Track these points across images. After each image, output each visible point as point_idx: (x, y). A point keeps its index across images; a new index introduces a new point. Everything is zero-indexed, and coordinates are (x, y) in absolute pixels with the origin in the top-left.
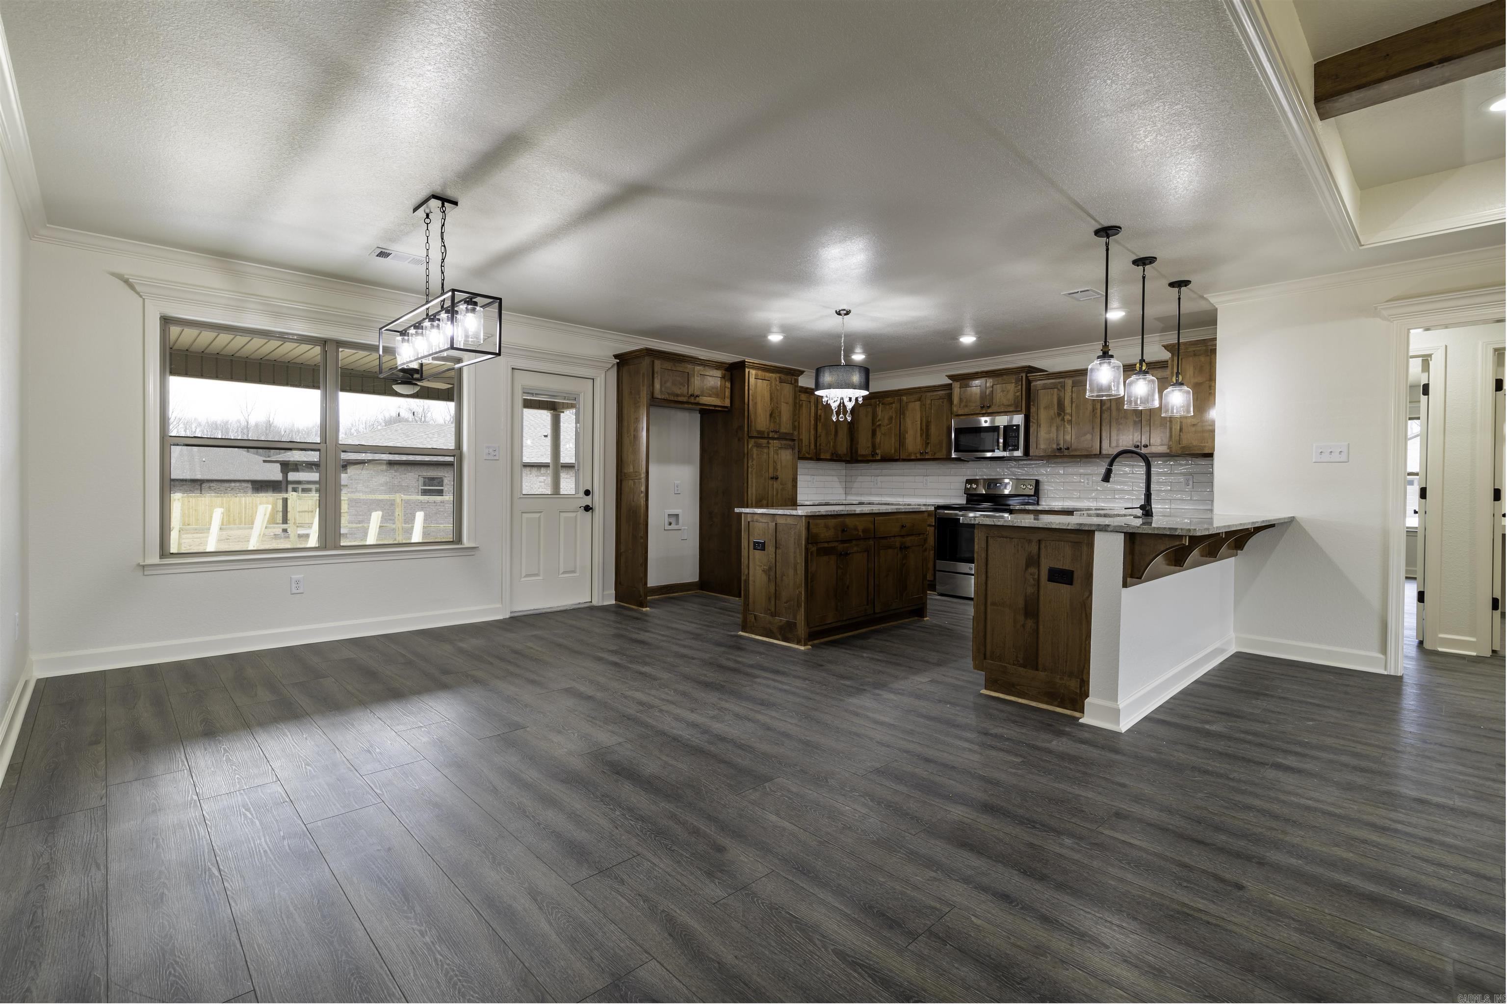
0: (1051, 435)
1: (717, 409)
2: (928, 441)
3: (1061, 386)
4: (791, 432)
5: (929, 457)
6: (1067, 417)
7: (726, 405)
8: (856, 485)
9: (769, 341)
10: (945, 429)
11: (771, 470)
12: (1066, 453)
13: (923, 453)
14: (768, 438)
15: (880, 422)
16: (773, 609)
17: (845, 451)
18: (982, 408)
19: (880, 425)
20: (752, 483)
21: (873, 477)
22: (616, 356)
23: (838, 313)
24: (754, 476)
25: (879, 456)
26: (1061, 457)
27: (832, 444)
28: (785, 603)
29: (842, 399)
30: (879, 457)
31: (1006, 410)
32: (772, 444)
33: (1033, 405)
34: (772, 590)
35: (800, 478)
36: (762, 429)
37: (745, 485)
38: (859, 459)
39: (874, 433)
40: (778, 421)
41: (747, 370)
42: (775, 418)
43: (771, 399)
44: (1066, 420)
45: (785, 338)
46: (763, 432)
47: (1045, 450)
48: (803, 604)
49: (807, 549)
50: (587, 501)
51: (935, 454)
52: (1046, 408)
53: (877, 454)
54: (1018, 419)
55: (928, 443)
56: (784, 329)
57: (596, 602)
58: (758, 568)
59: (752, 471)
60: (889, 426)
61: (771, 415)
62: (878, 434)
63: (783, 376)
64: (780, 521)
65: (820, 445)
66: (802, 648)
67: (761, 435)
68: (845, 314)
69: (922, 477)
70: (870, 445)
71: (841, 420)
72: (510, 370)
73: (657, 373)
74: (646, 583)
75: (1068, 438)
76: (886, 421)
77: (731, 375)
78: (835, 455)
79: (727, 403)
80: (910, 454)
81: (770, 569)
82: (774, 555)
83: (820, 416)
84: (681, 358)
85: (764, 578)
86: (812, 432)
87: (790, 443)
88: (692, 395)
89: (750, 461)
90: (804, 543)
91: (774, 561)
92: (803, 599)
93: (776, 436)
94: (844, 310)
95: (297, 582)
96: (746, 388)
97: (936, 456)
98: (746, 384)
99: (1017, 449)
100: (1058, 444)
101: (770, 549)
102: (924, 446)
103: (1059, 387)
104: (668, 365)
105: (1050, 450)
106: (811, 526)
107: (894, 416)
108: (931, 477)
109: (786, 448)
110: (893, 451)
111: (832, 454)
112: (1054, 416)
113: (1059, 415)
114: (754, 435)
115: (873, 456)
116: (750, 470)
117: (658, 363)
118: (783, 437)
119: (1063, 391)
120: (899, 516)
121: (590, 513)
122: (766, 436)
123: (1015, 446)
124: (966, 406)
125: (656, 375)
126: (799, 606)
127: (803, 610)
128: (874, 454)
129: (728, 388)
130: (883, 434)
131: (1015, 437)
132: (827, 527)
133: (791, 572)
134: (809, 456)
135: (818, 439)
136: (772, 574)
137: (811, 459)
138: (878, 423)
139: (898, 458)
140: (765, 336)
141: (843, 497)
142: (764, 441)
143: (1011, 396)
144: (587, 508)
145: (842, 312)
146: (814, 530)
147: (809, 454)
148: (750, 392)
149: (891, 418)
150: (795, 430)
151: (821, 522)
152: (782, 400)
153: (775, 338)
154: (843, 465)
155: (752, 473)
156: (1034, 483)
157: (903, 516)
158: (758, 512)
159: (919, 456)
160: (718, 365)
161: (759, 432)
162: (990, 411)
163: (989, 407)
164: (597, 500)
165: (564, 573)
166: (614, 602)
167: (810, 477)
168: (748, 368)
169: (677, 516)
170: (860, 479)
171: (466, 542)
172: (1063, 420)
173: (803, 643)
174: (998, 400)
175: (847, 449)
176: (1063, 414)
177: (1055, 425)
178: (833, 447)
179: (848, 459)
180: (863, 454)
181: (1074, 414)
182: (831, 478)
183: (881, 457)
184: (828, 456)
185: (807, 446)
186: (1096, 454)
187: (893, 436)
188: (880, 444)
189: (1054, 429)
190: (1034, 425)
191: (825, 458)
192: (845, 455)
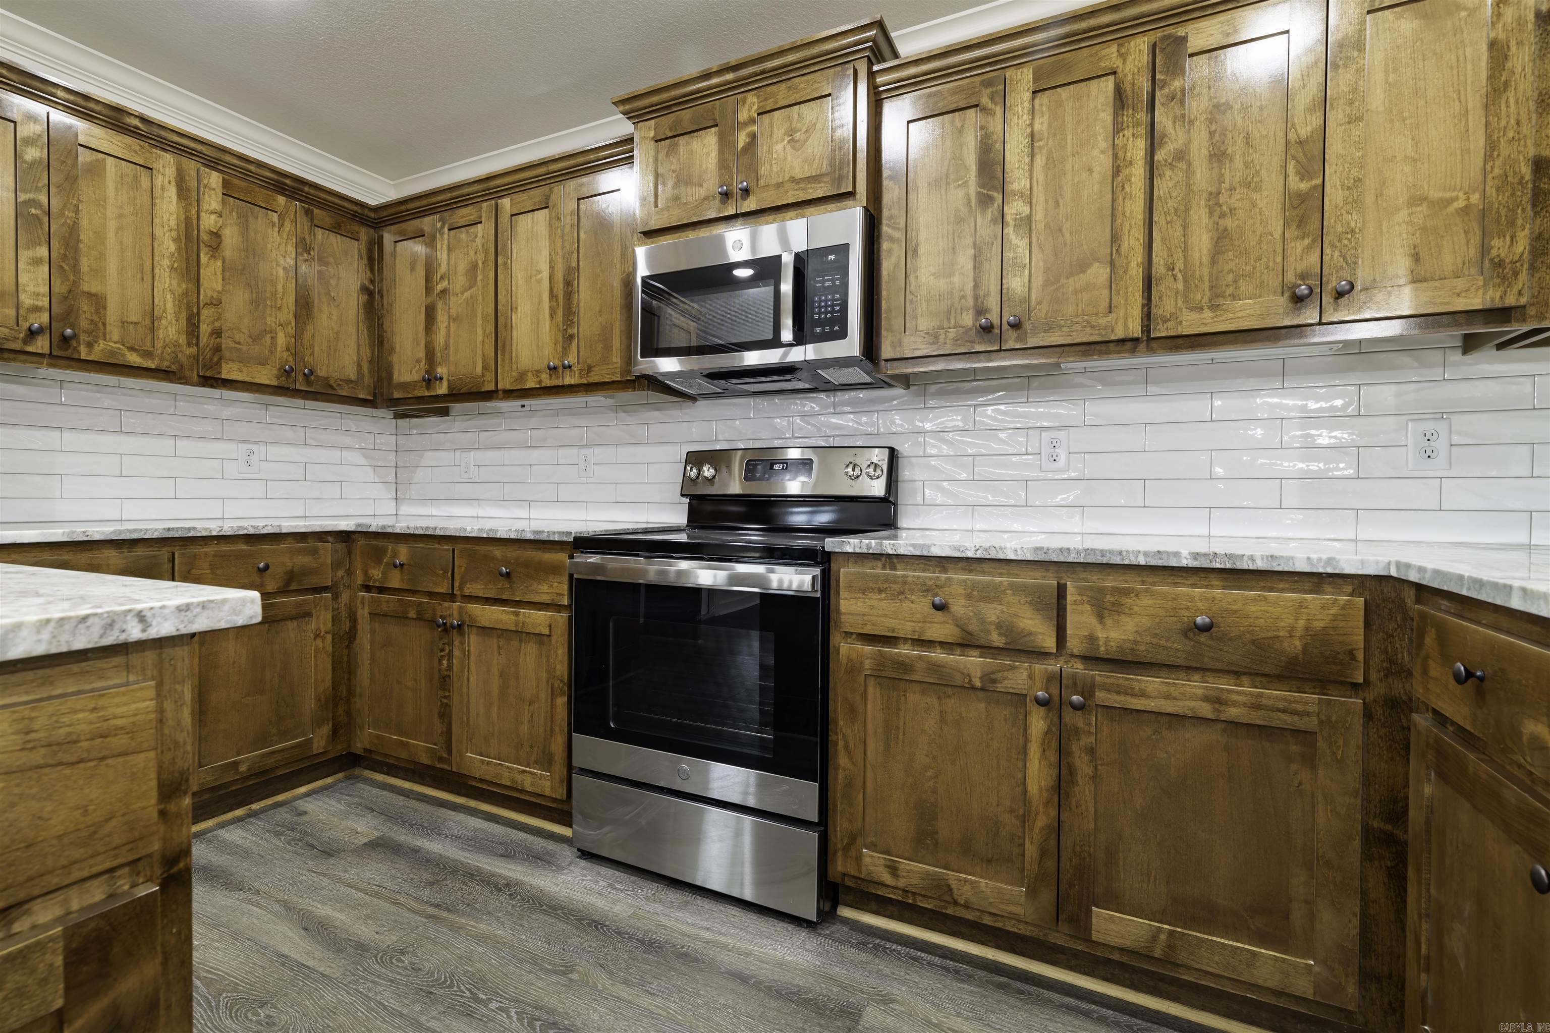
0: (957, 276)
2: (570, 331)
3: (992, 98)
5: (573, 382)
6: (1014, 210)
8: (420, 475)
10: (617, 284)
12: (1011, 339)
13: (555, 368)
15: (445, 284)
17: (351, 371)
18: (726, 195)
19: (444, 292)
21: (458, 453)
25: (445, 384)
27: (281, 339)
31: (804, 197)
33: (890, 177)
38: (402, 399)
39: (430, 317)
44: (1009, 218)
47: (934, 337)
51: (589, 369)
52: (938, 183)
53: (436, 378)
54: (842, 227)
55: (571, 337)
60: (467, 294)
62: (442, 318)
65: (219, 333)
69: (574, 451)
70: (421, 354)
75: (1016, 283)
76: (460, 281)
78: (299, 378)
80: (522, 375)
83: (216, 235)
97: (594, 378)
99: (842, 334)
100: (982, 305)
102: (560, 349)
103: (985, 101)
105: (952, 335)
107: (481, 264)
108: (598, 450)
110: (479, 369)
111: (285, 374)
112: (964, 211)
113: (984, 203)
115: (431, 390)
119: (999, 110)
123: (831, 322)
124: (676, 199)
130: (454, 320)
131: (834, 290)
134: (151, 365)
135: (207, 312)
138: (439, 287)
139: (491, 387)
141: (389, 507)
143: (818, 144)
149: (473, 269)
156: (880, 457)
159: (547, 381)
162: (750, 203)
163: (746, 192)
167: (233, 446)
170: (429, 458)
172: (1000, 219)
174: (776, 168)
175: (359, 367)
176: (998, 197)
177: (969, 241)
178: (288, 350)
179: (361, 396)
180: (408, 380)
181: (1039, 196)
182: (335, 455)
183: (449, 387)
184: (266, 376)
185: (124, 323)
186: (1136, 340)
187: (479, 322)
188: (447, 346)
189: (965, 260)
190: (895, 247)
191: (248, 379)
192: (349, 381)
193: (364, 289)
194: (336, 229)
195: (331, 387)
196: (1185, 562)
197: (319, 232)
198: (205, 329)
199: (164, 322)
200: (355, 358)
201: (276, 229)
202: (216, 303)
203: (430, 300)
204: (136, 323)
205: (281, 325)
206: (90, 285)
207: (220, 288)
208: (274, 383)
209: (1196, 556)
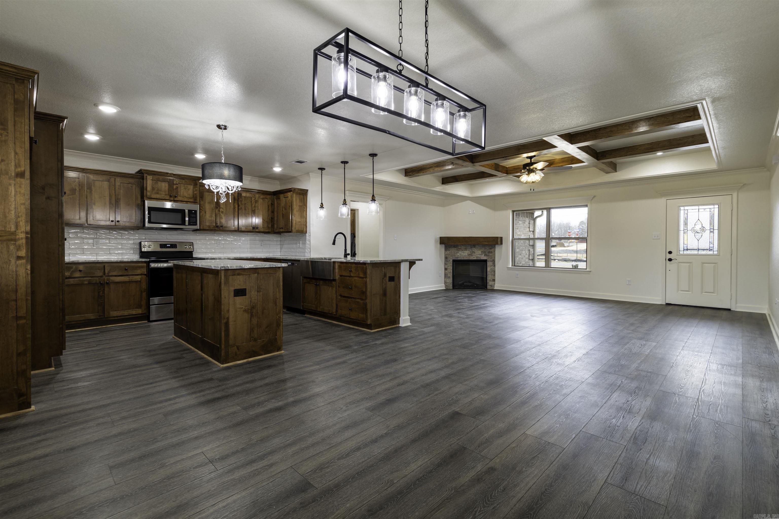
0: (212, 218)
6: (221, 210)
12: (221, 228)
13: (113, 221)
18: (171, 196)
23: (220, 128)
26: (217, 230)
31: (188, 200)
33: (201, 200)
34: (254, 323)
44: (220, 211)
47: (209, 226)
52: (209, 203)
54: (196, 207)
55: (118, 214)
64: (262, 272)
68: (224, 129)
75: (222, 220)
81: (252, 308)
94: (223, 125)
99: (196, 225)
100: (216, 224)
102: (114, 216)
105: (212, 226)
112: (214, 208)
113: (217, 208)
123: (194, 222)
124: (158, 193)
131: (194, 217)
136: (254, 311)
143: (191, 192)
145: (222, 127)
162: (176, 199)
163: (176, 197)
172: (219, 211)
174: (182, 194)
176: (219, 207)
177: (215, 213)
181: (224, 209)
186: (236, 230)
189: (214, 216)
190: (202, 211)
196: (249, 258)
209: (250, 257)
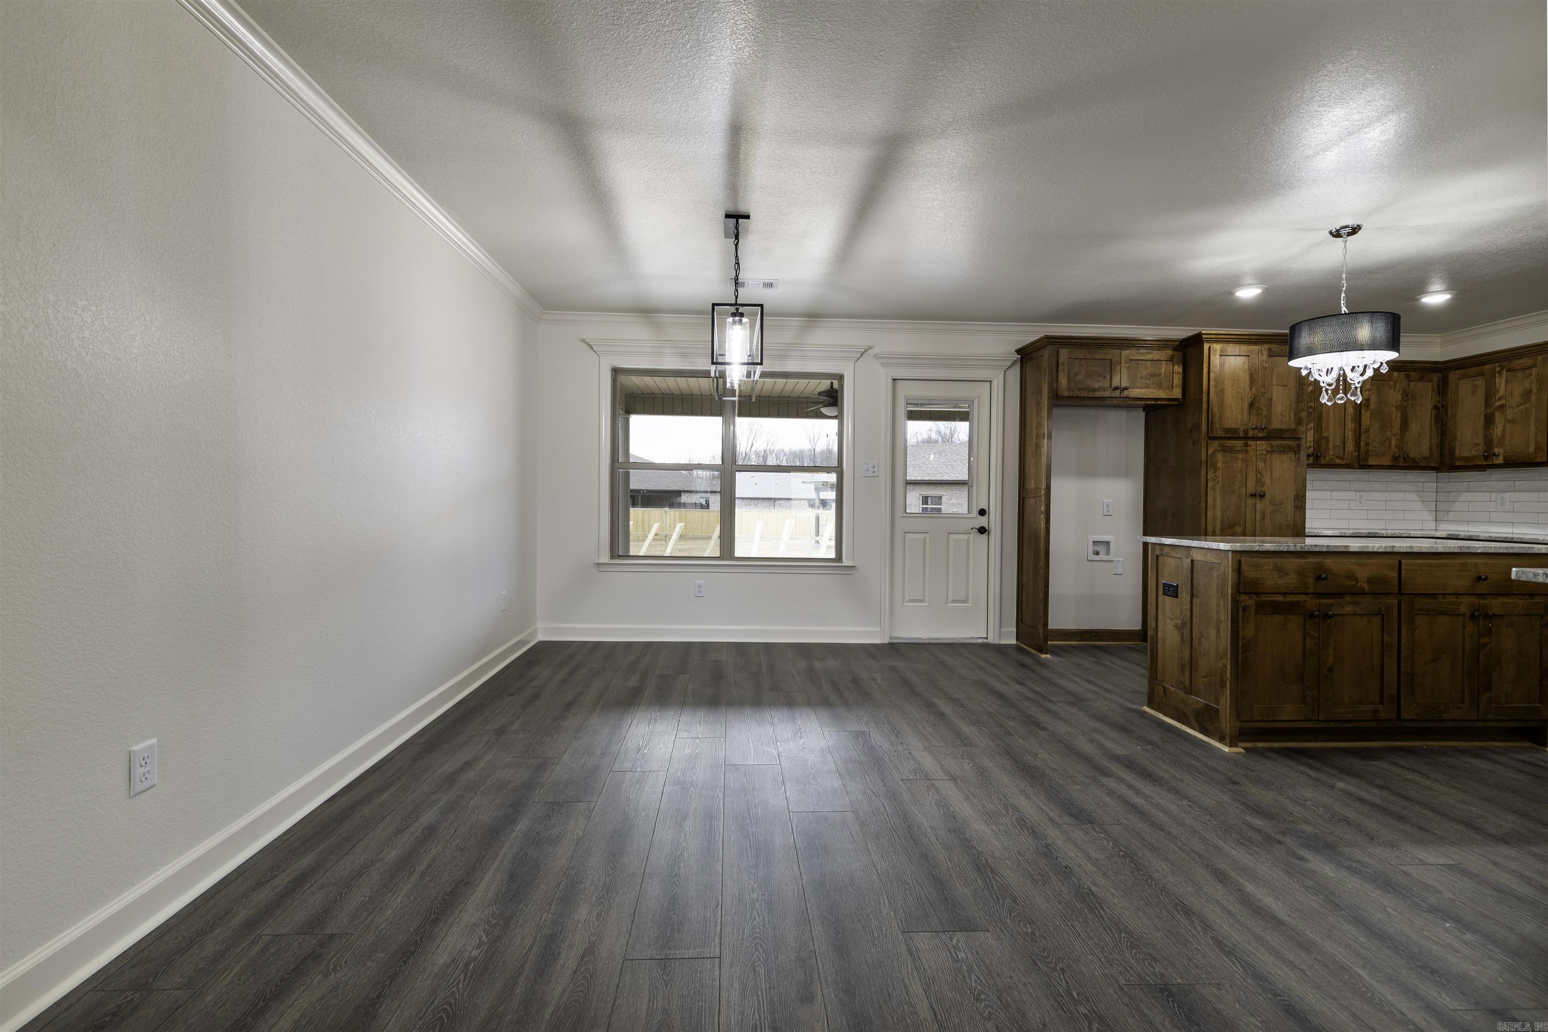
1: (1159, 402)
4: (1293, 427)
7: (1174, 397)
8: (1457, 506)
9: (1236, 300)
11: (1251, 483)
14: (1246, 438)
15: (1502, 402)
16: (1187, 683)
17: (1426, 453)
19: (1501, 406)
20: (1215, 501)
21: (1493, 494)
22: (1018, 351)
23: (1337, 234)
24: (1218, 492)
25: (1501, 457)
27: (1394, 442)
28: (1204, 677)
29: (1341, 369)
30: (1500, 460)
32: (1254, 447)
34: (1186, 654)
35: (1309, 494)
36: (1235, 426)
37: (1203, 504)
38: (1457, 463)
39: (1489, 420)
40: (1265, 413)
41: (1206, 346)
42: (1259, 408)
43: (1252, 381)
45: (1266, 291)
46: (1236, 431)
48: (1228, 684)
49: (1235, 602)
50: (982, 521)
53: (1494, 455)
56: (1262, 277)
57: (991, 640)
58: (1168, 621)
59: (1214, 486)
60: (1523, 407)
61: (1251, 405)
62: (1499, 421)
63: (1274, 347)
64: (1198, 556)
65: (1367, 444)
66: (1226, 749)
67: (1232, 434)
68: (1349, 234)
70: (1480, 440)
71: (1339, 402)
72: (890, 381)
73: (1063, 365)
74: (1046, 624)
76: (1517, 399)
77: (1184, 355)
78: (1401, 460)
79: (1177, 393)
81: (1184, 624)
82: (1189, 605)
84: (1100, 341)
85: (1177, 637)
86: (1350, 426)
87: (1291, 443)
88: (1116, 388)
89: (1211, 472)
90: (1230, 591)
91: (1188, 614)
92: (1228, 675)
93: (1260, 435)
94: (1347, 227)
95: (700, 586)
96: (1205, 370)
98: (1205, 365)
101: (1185, 596)
104: (1080, 353)
106: (1244, 567)
107: (1535, 390)
109: (1282, 450)
110: (1532, 449)
111: (1396, 458)
114: (1219, 435)
115: (1486, 458)
116: (1210, 484)
117: (1064, 354)
118: (1272, 435)
120: (1470, 561)
121: (985, 536)
122: (1242, 434)
125: (1061, 368)
126: (1222, 684)
127: (1228, 692)
128: (1488, 454)
129: (1179, 373)
130: (1510, 422)
132: (1281, 571)
133: (1213, 633)
134: (1343, 462)
135: (1363, 436)
136: (1187, 632)
137: (1348, 466)
138: (1497, 404)
140: (1231, 293)
141: (1432, 525)
142: (1239, 444)
144: (982, 530)
145: (1343, 232)
146: (1250, 573)
147: (1342, 459)
148: (1212, 375)
149: (1528, 394)
150: (1300, 424)
151: (1270, 562)
152: (1275, 381)
153: (1248, 293)
154: (1432, 475)
155: (1214, 488)
157: (1480, 561)
158: (1166, 543)
160: (1163, 344)
161: (1227, 430)
164: (993, 521)
165: (953, 601)
166: (1014, 642)
167: (1354, 493)
168: (1208, 342)
169: (1107, 543)
170: (1466, 496)
171: (846, 562)
173: (1228, 741)
175: (1431, 449)
178: (1396, 446)
179: (1432, 465)
180: (1468, 455)
182: (1402, 495)
183: (1504, 460)
184: (1386, 461)
185: (1334, 447)
187: (1532, 422)
188: (1503, 436)
191: (1379, 464)
192: (1425, 458)
193: (1436, 407)
194: (1421, 379)
195: (1416, 462)
197: (1412, 384)
198: (1363, 443)
199: (1348, 444)
200: (1429, 445)
201: (1393, 389)
202: (1367, 431)
203: (1489, 411)
204: (1338, 446)
205: (1393, 435)
206: (1325, 434)
207: (1369, 424)
208: (1390, 464)
